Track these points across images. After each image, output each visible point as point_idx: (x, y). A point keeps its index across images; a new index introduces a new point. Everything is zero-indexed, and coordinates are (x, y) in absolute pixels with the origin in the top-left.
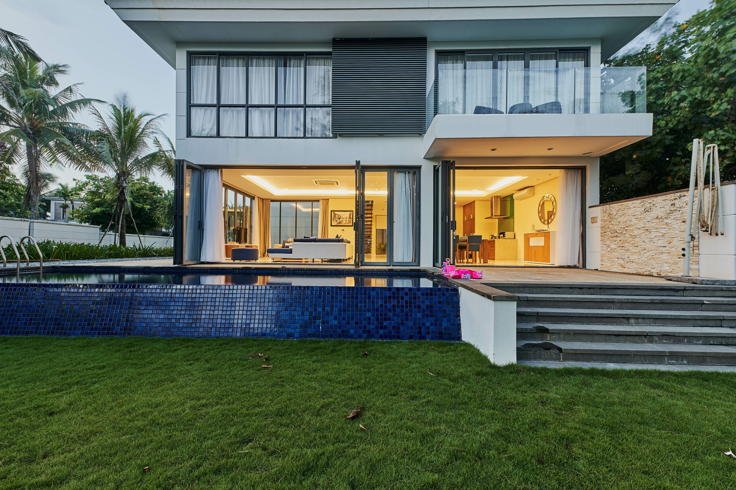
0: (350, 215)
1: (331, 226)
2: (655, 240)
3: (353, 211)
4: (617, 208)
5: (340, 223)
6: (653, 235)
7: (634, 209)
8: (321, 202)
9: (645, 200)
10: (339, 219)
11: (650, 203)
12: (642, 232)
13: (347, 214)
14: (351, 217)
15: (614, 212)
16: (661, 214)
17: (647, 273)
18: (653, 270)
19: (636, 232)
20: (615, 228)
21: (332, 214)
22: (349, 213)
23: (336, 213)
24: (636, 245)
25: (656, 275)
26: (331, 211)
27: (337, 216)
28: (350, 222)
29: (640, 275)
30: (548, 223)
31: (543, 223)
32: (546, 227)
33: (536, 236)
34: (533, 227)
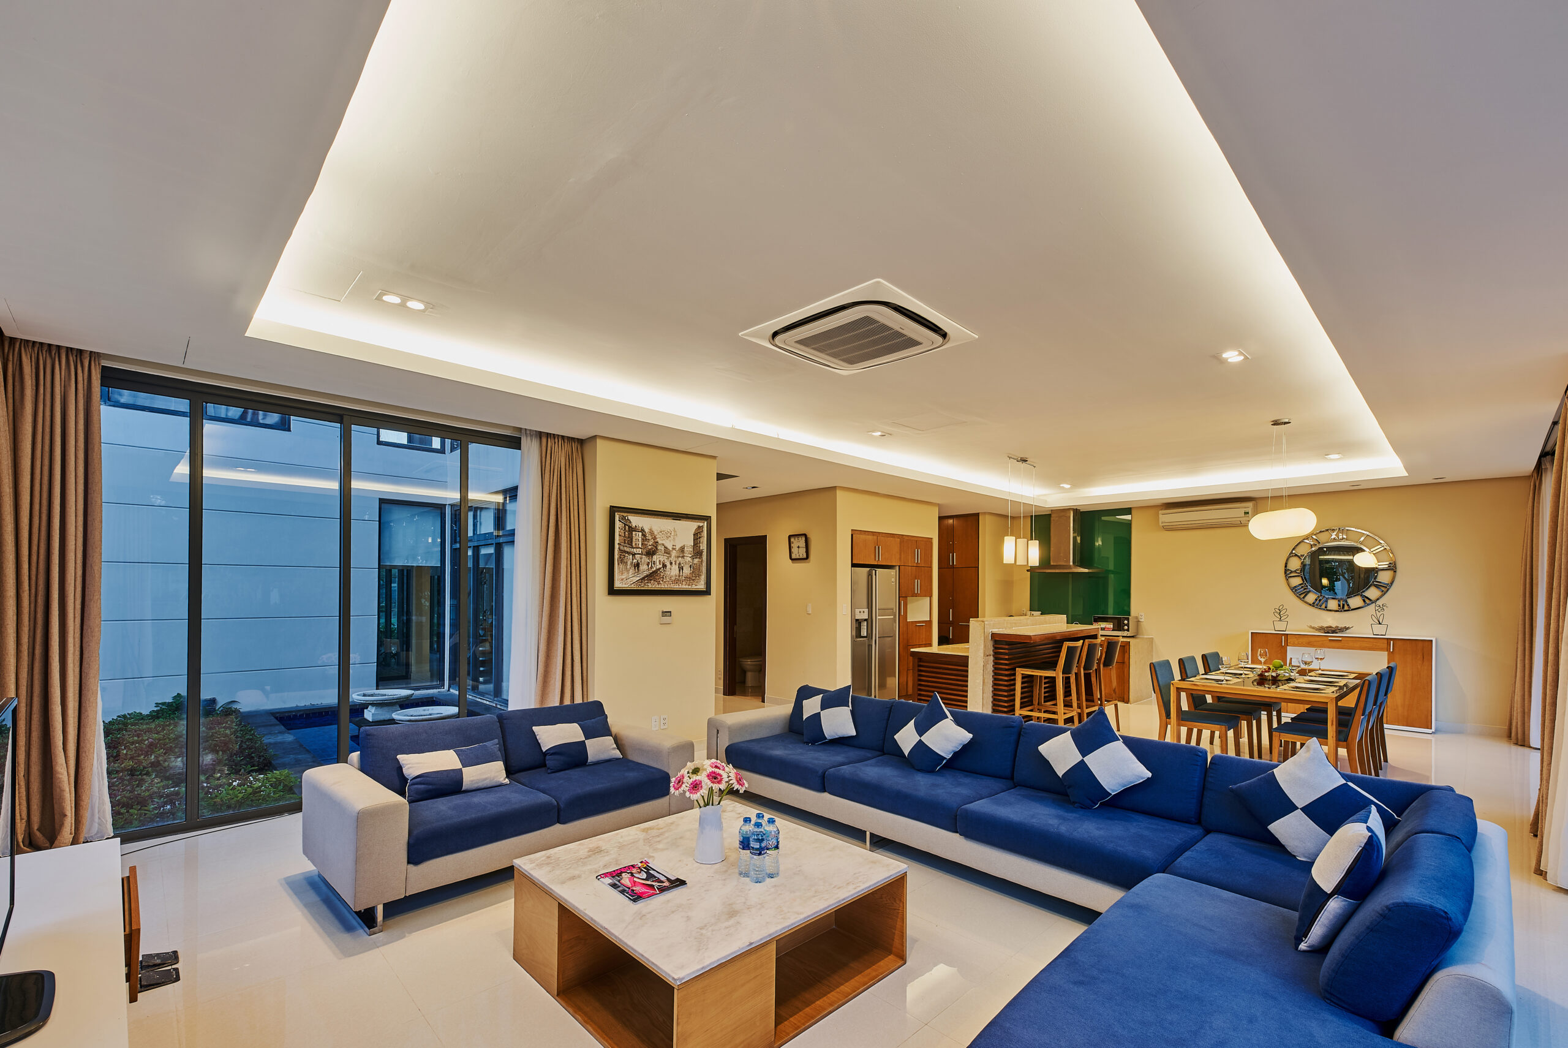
0: (697, 536)
1: (612, 591)
3: (707, 519)
5: (653, 576)
8: (531, 448)
10: (650, 553)
13: (683, 534)
14: (703, 546)
21: (618, 525)
22: (693, 526)
23: (635, 520)
26: (613, 510)
27: (637, 537)
28: (695, 573)
30: (1343, 608)
31: (1313, 605)
32: (1330, 620)
33: (1333, 644)
34: (1280, 613)
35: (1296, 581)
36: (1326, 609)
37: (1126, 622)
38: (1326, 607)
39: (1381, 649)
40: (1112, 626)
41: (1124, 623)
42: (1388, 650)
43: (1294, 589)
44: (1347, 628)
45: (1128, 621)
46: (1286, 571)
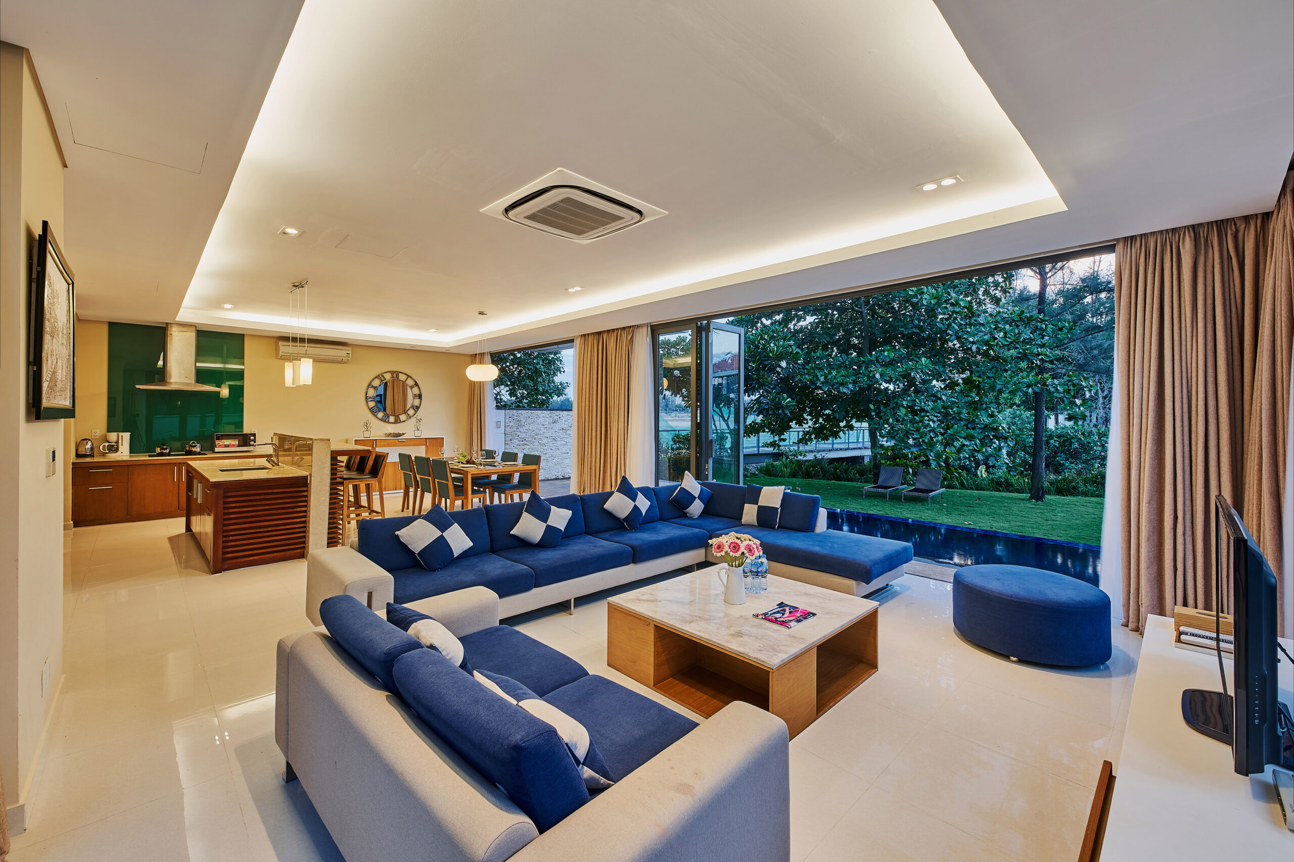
2: (560, 447)
4: (526, 416)
6: (559, 443)
7: (543, 418)
9: (553, 412)
11: (557, 416)
12: (550, 440)
15: (522, 418)
16: (564, 426)
17: (554, 477)
18: (559, 474)
19: (545, 441)
20: (524, 435)
24: (544, 453)
25: (562, 477)
29: (548, 480)
30: (397, 421)
31: (381, 420)
32: (391, 429)
33: (401, 444)
34: (367, 425)
35: (372, 404)
36: (388, 422)
37: (252, 438)
38: (389, 421)
39: (422, 445)
40: (237, 443)
41: (250, 439)
42: (426, 445)
43: (371, 410)
44: (403, 434)
45: (255, 437)
46: (366, 397)
